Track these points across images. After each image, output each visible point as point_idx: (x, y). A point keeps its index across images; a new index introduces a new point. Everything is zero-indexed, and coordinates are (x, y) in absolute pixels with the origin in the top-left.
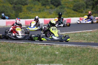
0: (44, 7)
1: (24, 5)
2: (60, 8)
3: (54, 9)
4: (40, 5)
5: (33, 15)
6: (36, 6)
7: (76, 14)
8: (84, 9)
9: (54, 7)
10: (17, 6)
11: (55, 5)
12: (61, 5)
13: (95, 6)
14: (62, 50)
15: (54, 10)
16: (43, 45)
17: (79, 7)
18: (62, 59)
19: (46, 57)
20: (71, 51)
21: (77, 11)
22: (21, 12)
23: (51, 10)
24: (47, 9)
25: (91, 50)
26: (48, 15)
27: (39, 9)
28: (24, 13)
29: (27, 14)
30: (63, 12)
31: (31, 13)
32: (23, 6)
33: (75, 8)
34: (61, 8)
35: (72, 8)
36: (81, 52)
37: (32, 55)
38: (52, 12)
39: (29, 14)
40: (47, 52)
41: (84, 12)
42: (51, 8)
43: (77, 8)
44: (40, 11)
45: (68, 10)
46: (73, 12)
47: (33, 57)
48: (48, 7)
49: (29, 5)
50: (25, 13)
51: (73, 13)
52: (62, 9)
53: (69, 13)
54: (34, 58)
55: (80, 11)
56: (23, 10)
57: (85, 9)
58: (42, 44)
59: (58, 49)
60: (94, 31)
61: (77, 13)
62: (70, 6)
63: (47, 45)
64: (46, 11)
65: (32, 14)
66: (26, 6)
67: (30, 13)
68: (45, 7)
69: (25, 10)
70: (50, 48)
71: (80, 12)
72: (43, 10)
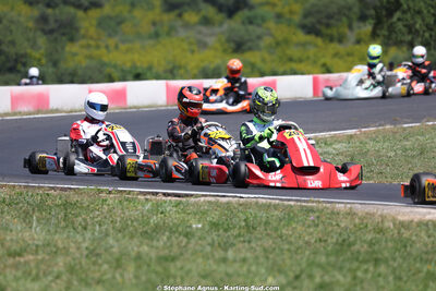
0: (172, 15)
1: (86, 10)
2: (243, 23)
3: (221, 24)
4: (158, 10)
5: (127, 51)
6: (138, 13)
7: (316, 46)
8: (350, 27)
9: (219, 17)
10: (57, 11)
11: (220, 9)
12: (251, 8)
13: (385, 19)
14: (214, 216)
15: (217, 30)
16: (153, 197)
17: (330, 17)
18: (208, 249)
19: (155, 243)
20: (245, 220)
21: (318, 33)
22: (72, 40)
23: (204, 29)
24: (187, 26)
25: (317, 214)
26: (193, 52)
27: (154, 24)
28: (88, 46)
29: (98, 47)
30: (259, 38)
31: (116, 47)
32: (80, 13)
33: (308, 21)
34: (251, 21)
35: (297, 18)
36: (282, 223)
37: (107, 235)
38: (211, 41)
39: (107, 47)
40: (161, 223)
41: (352, 36)
42: (206, 21)
43: (319, 22)
44: (157, 35)
45: (280, 31)
46: (301, 37)
47: (111, 241)
48: (192, 17)
49: (107, 10)
50: (92, 43)
51: (303, 45)
52: (251, 28)
53: (287, 42)
54: (112, 247)
55: (334, 32)
56: (82, 32)
57: (355, 24)
58: (149, 193)
59: (204, 214)
60: (365, 132)
61: (319, 41)
62: (291, 12)
63: (169, 195)
64: (183, 33)
65: (123, 47)
66: (94, 14)
67: (111, 42)
68: (180, 15)
69: (92, 31)
70: (175, 209)
71: (331, 40)
72: (171, 31)
